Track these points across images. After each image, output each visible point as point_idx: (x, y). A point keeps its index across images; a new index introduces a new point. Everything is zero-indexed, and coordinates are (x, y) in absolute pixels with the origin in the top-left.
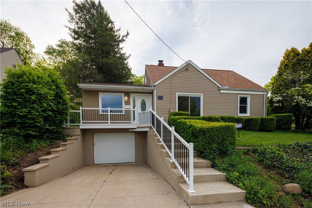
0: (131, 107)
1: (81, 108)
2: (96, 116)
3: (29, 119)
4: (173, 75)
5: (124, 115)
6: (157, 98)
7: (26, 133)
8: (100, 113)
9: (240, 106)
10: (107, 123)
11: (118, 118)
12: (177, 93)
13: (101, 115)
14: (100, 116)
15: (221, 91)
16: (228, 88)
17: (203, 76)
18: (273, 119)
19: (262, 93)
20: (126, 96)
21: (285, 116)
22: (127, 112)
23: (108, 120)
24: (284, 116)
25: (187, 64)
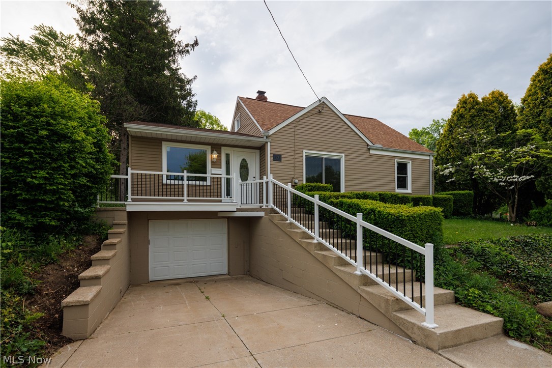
0: (222, 172)
1: (130, 171)
2: (156, 187)
3: (46, 192)
4: (298, 120)
5: (210, 186)
6: (272, 158)
7: (38, 222)
8: (164, 182)
9: (397, 176)
10: (182, 201)
11: (198, 191)
12: (305, 151)
13: (166, 184)
14: (164, 187)
15: (372, 152)
16: (382, 146)
17: (344, 124)
18: (449, 199)
19: (428, 158)
20: (215, 152)
21: (465, 194)
22: (216, 180)
23: (183, 195)
24: (463, 194)
25: (321, 104)
